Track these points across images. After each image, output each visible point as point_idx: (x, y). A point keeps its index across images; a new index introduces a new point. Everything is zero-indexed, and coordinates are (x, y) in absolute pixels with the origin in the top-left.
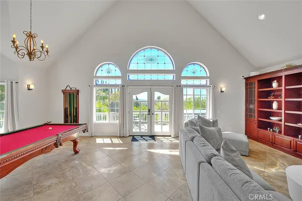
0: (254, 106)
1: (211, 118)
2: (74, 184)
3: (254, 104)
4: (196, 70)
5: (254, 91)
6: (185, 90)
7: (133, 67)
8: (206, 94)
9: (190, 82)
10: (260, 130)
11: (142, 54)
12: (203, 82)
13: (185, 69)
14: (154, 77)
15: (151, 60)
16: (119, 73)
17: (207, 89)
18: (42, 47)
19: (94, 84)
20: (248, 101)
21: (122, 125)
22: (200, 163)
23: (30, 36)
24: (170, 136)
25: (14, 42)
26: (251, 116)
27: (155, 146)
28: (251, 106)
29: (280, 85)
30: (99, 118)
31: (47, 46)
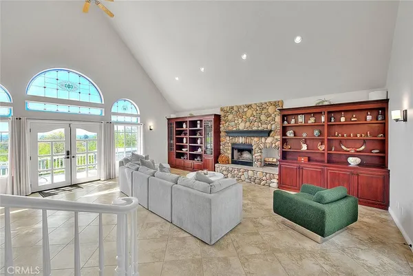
3: (173, 140)
4: (127, 107)
5: (173, 130)
9: (121, 119)
10: (177, 159)
12: (134, 120)
14: (74, 110)
17: (138, 127)
24: (100, 180)
29: (187, 127)
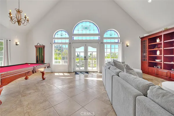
0: (146, 54)
1: (121, 60)
2: (43, 93)
3: (146, 53)
4: (112, 34)
5: (146, 45)
6: (105, 45)
7: (75, 32)
8: (118, 47)
9: (109, 41)
10: (150, 67)
11: (80, 25)
12: (116, 41)
13: (106, 33)
14: (88, 38)
15: (86, 28)
16: (67, 36)
17: (118, 45)
18: (25, 17)
19: (53, 42)
20: (143, 51)
21: (70, 66)
22: (113, 76)
23: (19, 12)
24: (97, 72)
25: (10, 14)
26: (144, 60)
27: (88, 76)
28: (145, 54)
29: (161, 41)
30: (56, 62)
31: (28, 18)
